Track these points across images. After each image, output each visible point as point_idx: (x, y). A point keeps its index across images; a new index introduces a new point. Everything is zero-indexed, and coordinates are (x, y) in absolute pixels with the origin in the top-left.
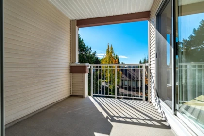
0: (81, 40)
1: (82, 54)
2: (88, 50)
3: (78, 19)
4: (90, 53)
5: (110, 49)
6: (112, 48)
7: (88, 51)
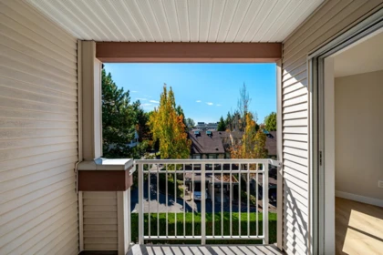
0: (107, 75)
1: (108, 105)
2: (123, 97)
3: (100, 39)
4: (127, 103)
5: (168, 96)
6: (171, 94)
7: (121, 99)
